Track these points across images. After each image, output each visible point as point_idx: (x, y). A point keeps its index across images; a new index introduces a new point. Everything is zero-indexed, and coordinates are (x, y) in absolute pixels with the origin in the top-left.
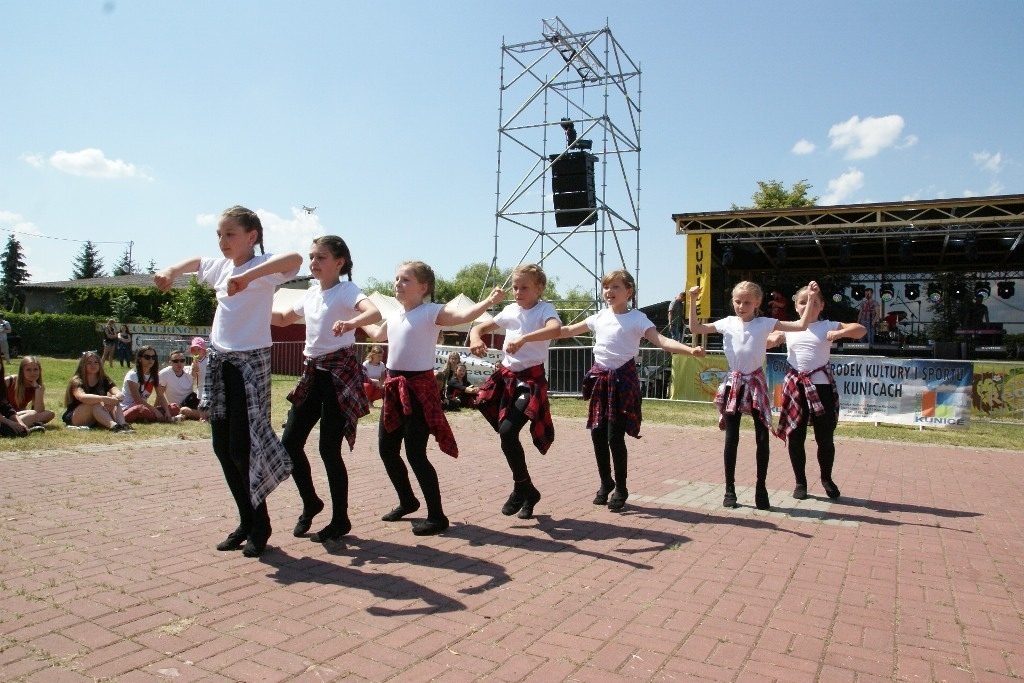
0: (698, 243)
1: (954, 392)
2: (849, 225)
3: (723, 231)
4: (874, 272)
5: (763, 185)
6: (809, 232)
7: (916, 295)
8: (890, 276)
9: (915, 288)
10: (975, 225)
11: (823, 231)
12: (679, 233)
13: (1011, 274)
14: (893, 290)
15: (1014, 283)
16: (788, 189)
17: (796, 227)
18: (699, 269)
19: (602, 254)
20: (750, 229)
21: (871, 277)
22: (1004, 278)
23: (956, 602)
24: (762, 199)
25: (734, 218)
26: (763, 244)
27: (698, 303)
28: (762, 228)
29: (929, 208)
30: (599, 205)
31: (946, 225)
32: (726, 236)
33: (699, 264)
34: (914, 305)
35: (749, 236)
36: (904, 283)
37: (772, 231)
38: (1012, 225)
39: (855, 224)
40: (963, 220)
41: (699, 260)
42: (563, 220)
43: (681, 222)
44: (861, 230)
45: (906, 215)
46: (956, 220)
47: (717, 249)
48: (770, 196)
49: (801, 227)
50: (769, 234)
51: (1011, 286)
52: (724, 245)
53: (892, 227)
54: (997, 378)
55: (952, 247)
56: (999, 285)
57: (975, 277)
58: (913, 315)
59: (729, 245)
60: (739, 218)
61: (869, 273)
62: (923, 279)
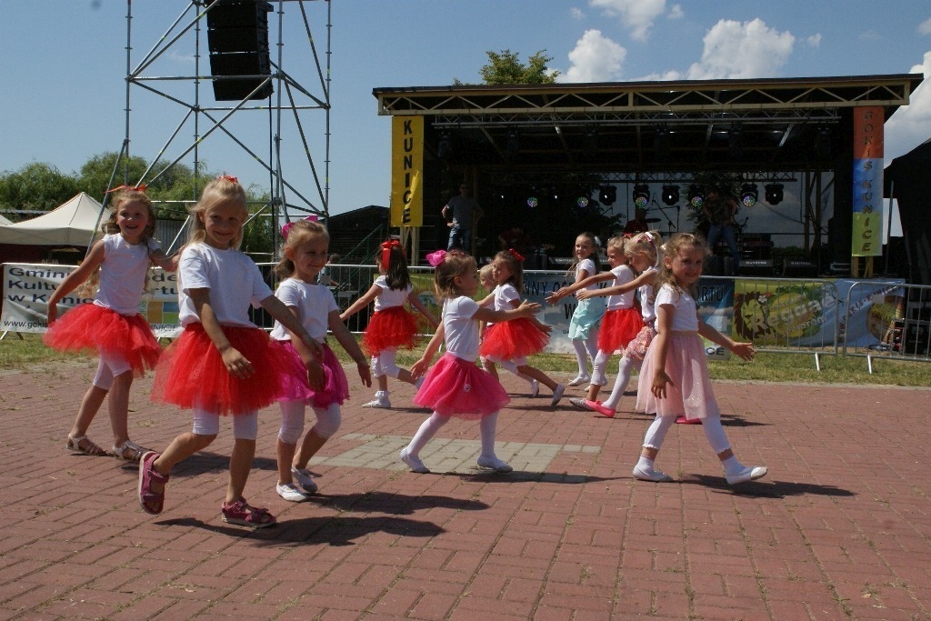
0: (407, 127)
1: (712, 314)
2: (595, 108)
3: (438, 112)
4: (627, 170)
5: (493, 56)
6: (547, 116)
7: (676, 199)
8: (645, 175)
9: (674, 190)
10: (741, 113)
11: (563, 115)
12: (382, 113)
13: (780, 175)
14: (648, 193)
15: (782, 186)
16: (524, 62)
17: (531, 110)
18: (408, 162)
19: (278, 140)
20: (473, 111)
21: (623, 176)
22: (772, 180)
23: (689, 566)
24: (492, 73)
25: (453, 95)
26: (490, 131)
27: (407, 207)
28: (488, 110)
29: (690, 91)
30: (274, 70)
31: (709, 113)
32: (442, 119)
33: (408, 155)
34: (671, 212)
35: (473, 120)
36: (661, 185)
37: (501, 114)
38: (780, 115)
39: (602, 108)
40: (727, 106)
41: (407, 150)
42: (223, 92)
43: (384, 99)
44: (610, 116)
45: (664, 98)
46: (718, 106)
47: (431, 135)
48: (502, 71)
49: (537, 109)
50: (497, 118)
51: (779, 190)
52: (441, 130)
53: (647, 112)
54: (762, 299)
55: (716, 140)
56: (767, 188)
57: (741, 179)
58: (670, 224)
59: (446, 131)
60: (459, 95)
61: (620, 171)
62: (683, 180)
